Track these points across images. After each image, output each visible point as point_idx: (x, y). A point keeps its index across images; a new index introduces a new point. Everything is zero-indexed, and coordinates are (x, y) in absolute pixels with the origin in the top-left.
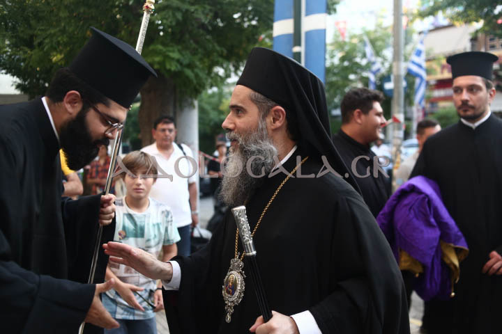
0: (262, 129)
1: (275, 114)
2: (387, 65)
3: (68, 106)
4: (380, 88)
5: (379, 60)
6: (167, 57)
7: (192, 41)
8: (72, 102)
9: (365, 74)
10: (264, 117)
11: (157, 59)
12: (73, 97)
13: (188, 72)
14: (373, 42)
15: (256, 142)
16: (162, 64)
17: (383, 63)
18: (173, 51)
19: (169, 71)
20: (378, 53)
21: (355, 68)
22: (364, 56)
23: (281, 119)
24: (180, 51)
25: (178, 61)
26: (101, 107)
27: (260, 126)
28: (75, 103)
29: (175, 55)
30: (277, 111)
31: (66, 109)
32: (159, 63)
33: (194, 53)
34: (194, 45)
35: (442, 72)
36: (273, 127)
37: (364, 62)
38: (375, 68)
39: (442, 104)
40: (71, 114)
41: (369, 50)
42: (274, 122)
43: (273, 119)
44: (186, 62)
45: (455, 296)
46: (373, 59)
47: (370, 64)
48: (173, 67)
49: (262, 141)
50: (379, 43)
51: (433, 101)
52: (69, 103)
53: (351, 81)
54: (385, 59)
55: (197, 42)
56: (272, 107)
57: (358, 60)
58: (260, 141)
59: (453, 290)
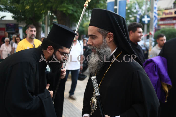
0: (105, 43)
1: (109, 36)
2: (143, 12)
3: (49, 51)
4: (141, 20)
5: (141, 10)
6: (68, 8)
7: (77, 3)
8: (50, 50)
9: (135, 15)
10: (105, 38)
11: (65, 9)
12: (50, 48)
13: (75, 14)
14: (139, 4)
15: (103, 49)
16: (66, 11)
17: (142, 11)
18: (70, 7)
19: (69, 14)
20: (140, 8)
21: (132, 13)
22: (135, 8)
23: (112, 37)
24: (73, 7)
25: (72, 10)
26: (60, 50)
27: (104, 42)
28: (51, 50)
29: (71, 8)
30: (110, 34)
31: (48, 53)
32: (65, 11)
33: (77, 7)
34: (77, 4)
35: (162, 15)
36: (109, 41)
37: (135, 11)
38: (139, 13)
39: (162, 27)
40: (50, 54)
41: (137, 6)
42: (109, 39)
43: (109, 38)
44: (75, 10)
45: (167, 102)
46: (139, 10)
47: (137, 12)
48: (70, 12)
49: (105, 47)
50: (141, 4)
51: (159, 25)
52: (49, 50)
53: (130, 17)
54: (142, 10)
55: (78, 3)
56: (107, 33)
57: (133, 10)
58: (104, 48)
59: (166, 100)
